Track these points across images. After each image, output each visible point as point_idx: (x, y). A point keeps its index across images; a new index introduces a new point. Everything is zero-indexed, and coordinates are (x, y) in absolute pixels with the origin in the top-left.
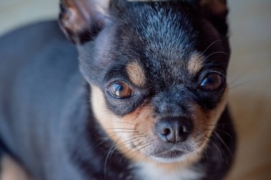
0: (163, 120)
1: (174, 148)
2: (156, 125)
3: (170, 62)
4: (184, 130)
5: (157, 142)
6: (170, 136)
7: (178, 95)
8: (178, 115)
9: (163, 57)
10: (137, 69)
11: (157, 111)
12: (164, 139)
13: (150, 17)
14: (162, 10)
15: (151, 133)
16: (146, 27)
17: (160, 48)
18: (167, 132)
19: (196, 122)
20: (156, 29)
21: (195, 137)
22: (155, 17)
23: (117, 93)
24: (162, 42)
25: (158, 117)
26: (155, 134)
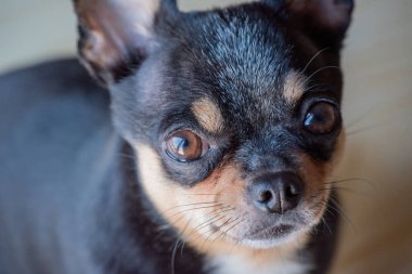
0: (257, 180)
1: (280, 221)
2: (249, 190)
3: (257, 93)
4: (293, 190)
5: (253, 214)
6: (272, 203)
7: (274, 142)
8: (279, 170)
9: (246, 86)
10: (209, 108)
11: (246, 168)
12: (263, 208)
13: (219, 30)
14: (235, 19)
15: (242, 203)
16: (215, 46)
17: (240, 73)
18: (267, 197)
19: (307, 179)
20: (231, 47)
21: (309, 201)
22: (227, 30)
23: (181, 152)
24: (242, 64)
25: (250, 178)
26: (249, 204)
